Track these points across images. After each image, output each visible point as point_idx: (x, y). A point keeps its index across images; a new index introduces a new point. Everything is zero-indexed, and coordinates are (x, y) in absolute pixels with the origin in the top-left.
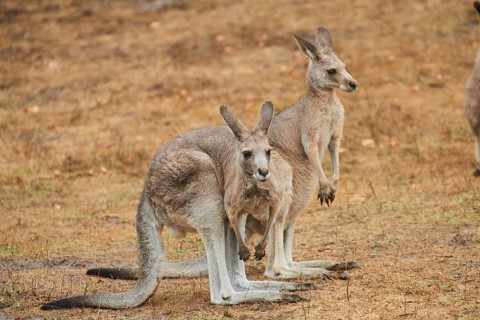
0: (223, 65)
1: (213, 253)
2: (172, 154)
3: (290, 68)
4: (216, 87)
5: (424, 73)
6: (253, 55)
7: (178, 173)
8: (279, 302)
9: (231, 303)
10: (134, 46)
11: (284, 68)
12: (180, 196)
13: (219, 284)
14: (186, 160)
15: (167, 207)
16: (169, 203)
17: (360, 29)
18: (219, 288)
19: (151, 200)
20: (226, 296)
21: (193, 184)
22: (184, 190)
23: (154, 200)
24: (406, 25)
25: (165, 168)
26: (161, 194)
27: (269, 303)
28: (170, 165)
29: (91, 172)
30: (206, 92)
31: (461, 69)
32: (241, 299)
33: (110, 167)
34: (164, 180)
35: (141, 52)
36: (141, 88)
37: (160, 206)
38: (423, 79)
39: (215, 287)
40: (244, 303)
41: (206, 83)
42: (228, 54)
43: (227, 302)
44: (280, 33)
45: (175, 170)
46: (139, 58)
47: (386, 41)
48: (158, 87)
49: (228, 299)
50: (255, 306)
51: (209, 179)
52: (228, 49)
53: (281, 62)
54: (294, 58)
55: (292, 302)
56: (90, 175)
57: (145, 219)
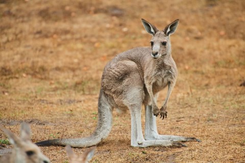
0: (73, 23)
1: (135, 119)
2: (114, 65)
3: (112, 26)
4: (73, 34)
5: (189, 31)
6: (88, 18)
7: (118, 74)
8: (171, 147)
9: (143, 146)
10: (19, 10)
11: (108, 26)
12: (120, 88)
13: (136, 136)
14: (123, 67)
15: (113, 95)
16: (114, 93)
17: (146, 6)
18: (136, 138)
19: (105, 93)
20: (140, 143)
21: (127, 80)
22: (121, 84)
23: (106, 92)
24: (172, 5)
25: (111, 73)
26: (110, 88)
27: (165, 147)
28: (113, 71)
29: (17, 76)
30: (69, 36)
31: (210, 30)
32: (149, 145)
33: (27, 74)
34: (111, 80)
35: (22, 13)
36: (30, 33)
37: (110, 95)
38: (190, 34)
39: (134, 137)
40: (149, 147)
41: (66, 32)
42: (74, 17)
43: (141, 146)
44: (101, 7)
45: (117, 73)
46: (23, 17)
47: (163, 13)
48: (39, 32)
49: (141, 144)
50: (157, 149)
51: (136, 76)
52: (73, 14)
53: (105, 22)
54: (113, 20)
55: (178, 147)
56: (17, 78)
57: (103, 105)
